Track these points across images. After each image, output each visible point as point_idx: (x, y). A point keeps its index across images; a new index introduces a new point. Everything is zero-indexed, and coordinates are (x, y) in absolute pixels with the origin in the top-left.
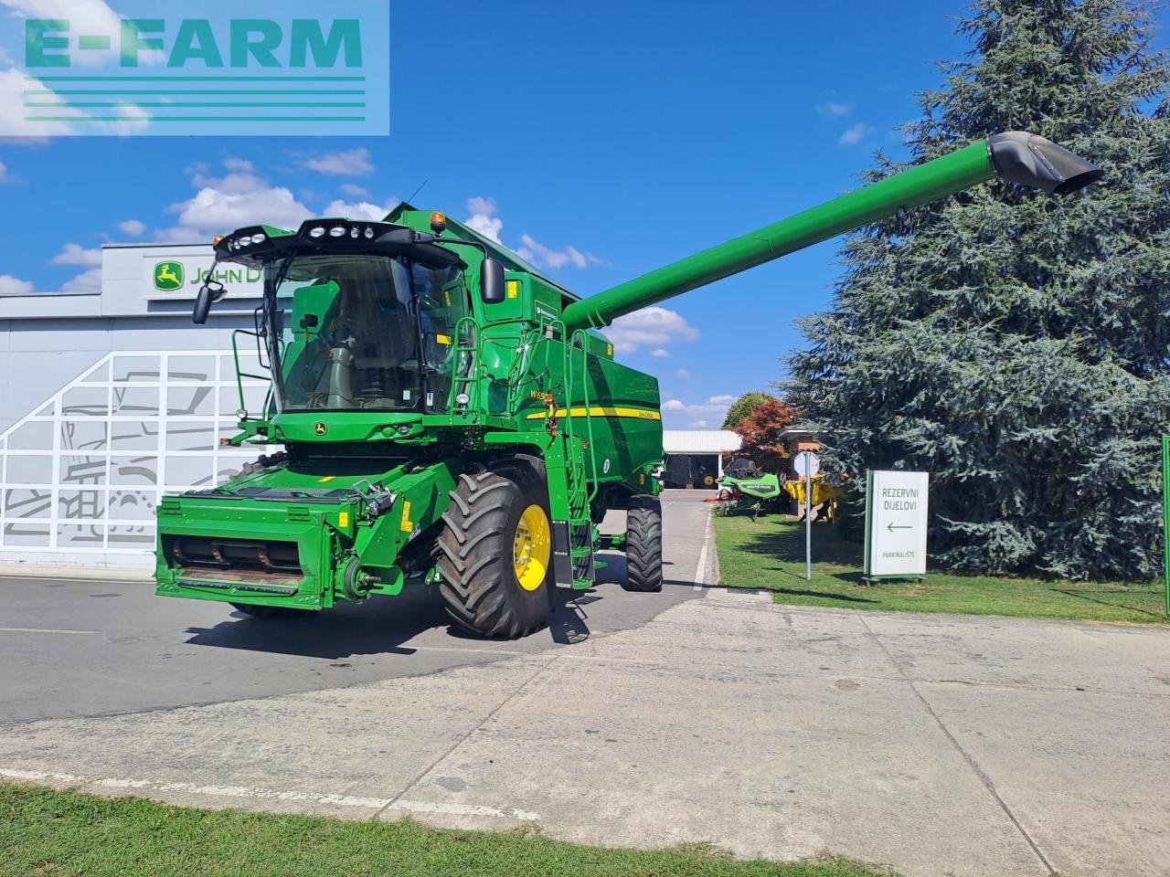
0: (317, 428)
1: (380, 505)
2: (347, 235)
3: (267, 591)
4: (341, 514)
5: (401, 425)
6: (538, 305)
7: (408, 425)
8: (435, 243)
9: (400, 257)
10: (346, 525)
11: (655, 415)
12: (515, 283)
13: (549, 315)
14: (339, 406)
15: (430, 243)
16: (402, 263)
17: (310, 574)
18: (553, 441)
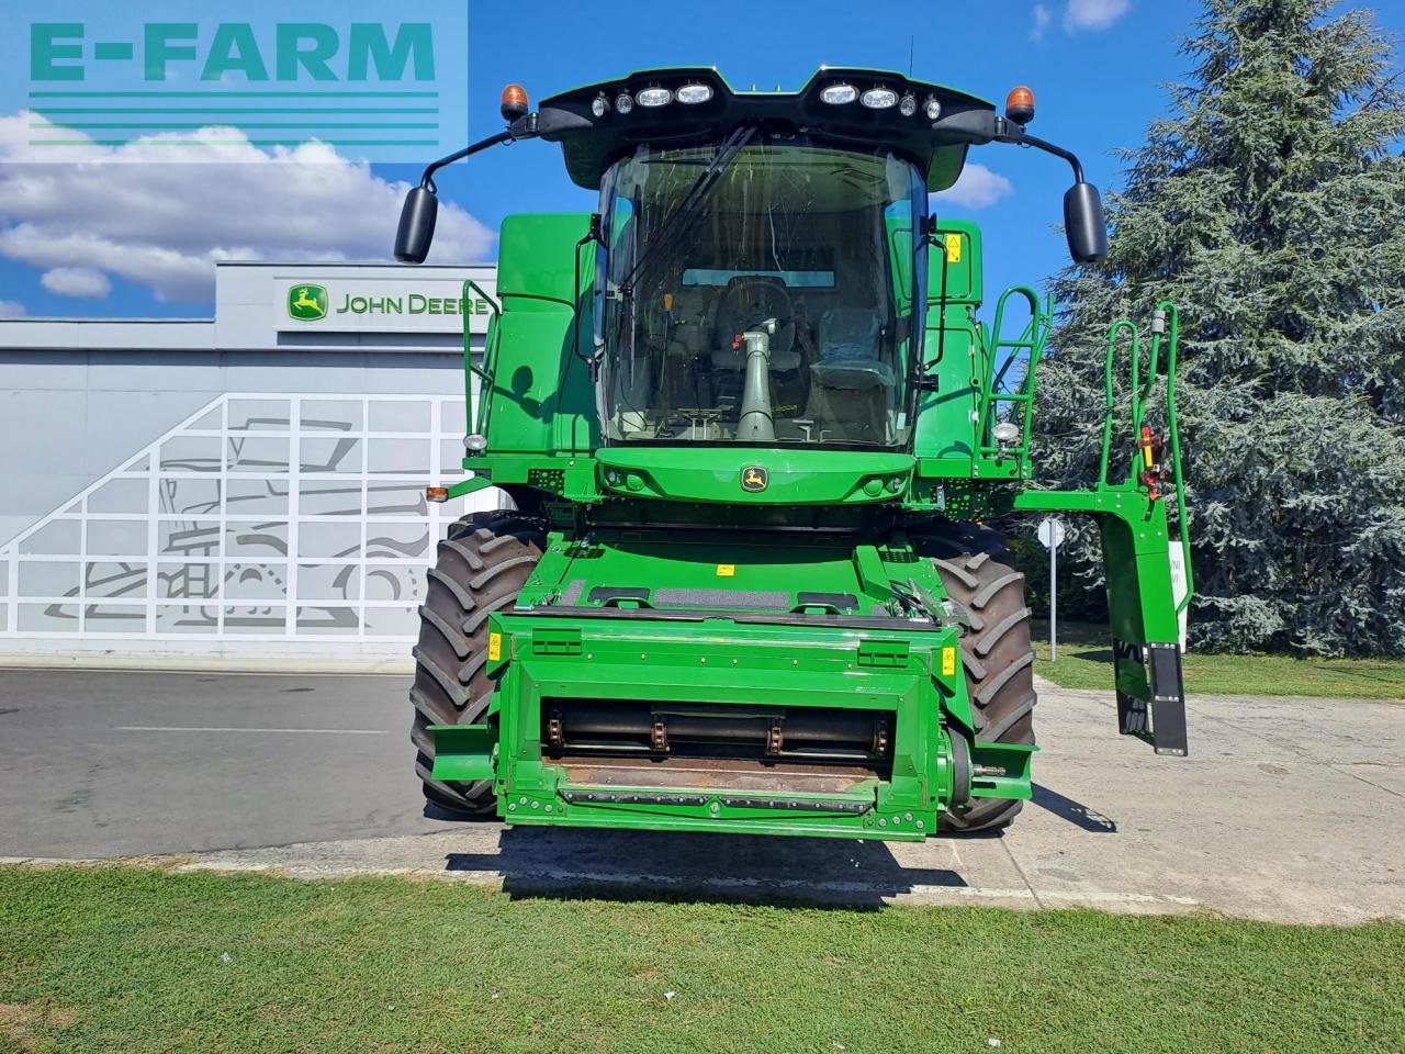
4: (946, 651)
5: (894, 475)
7: (902, 475)
10: (952, 672)
12: (957, 237)
18: (1151, 509)
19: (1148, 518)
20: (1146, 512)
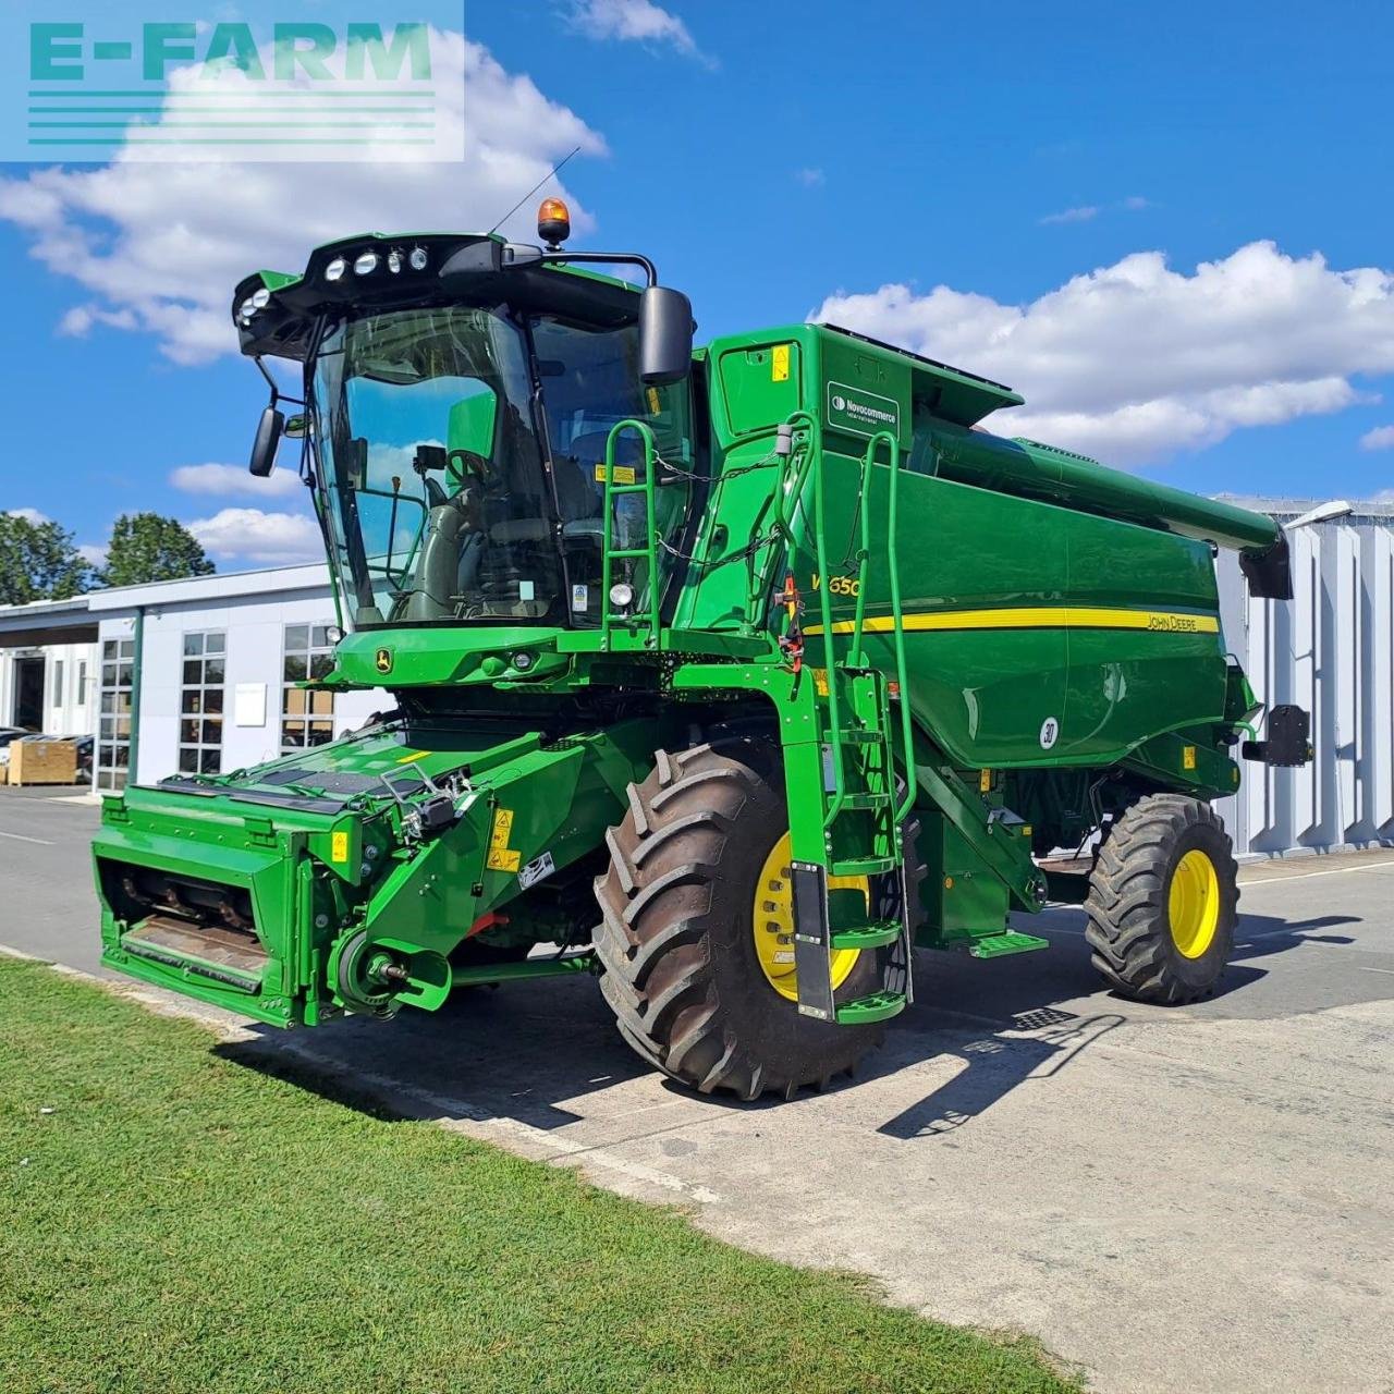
0: (378, 659)
1: (424, 817)
2: (383, 265)
3: (223, 980)
4: (336, 836)
5: (518, 651)
6: (836, 390)
7: (531, 651)
8: (547, 265)
9: (503, 307)
10: (344, 859)
11: (1204, 623)
12: (785, 348)
13: (872, 412)
14: (424, 616)
15: (535, 265)
16: (510, 318)
17: (274, 955)
18: (797, 685)
19: (794, 697)
20: (792, 689)
